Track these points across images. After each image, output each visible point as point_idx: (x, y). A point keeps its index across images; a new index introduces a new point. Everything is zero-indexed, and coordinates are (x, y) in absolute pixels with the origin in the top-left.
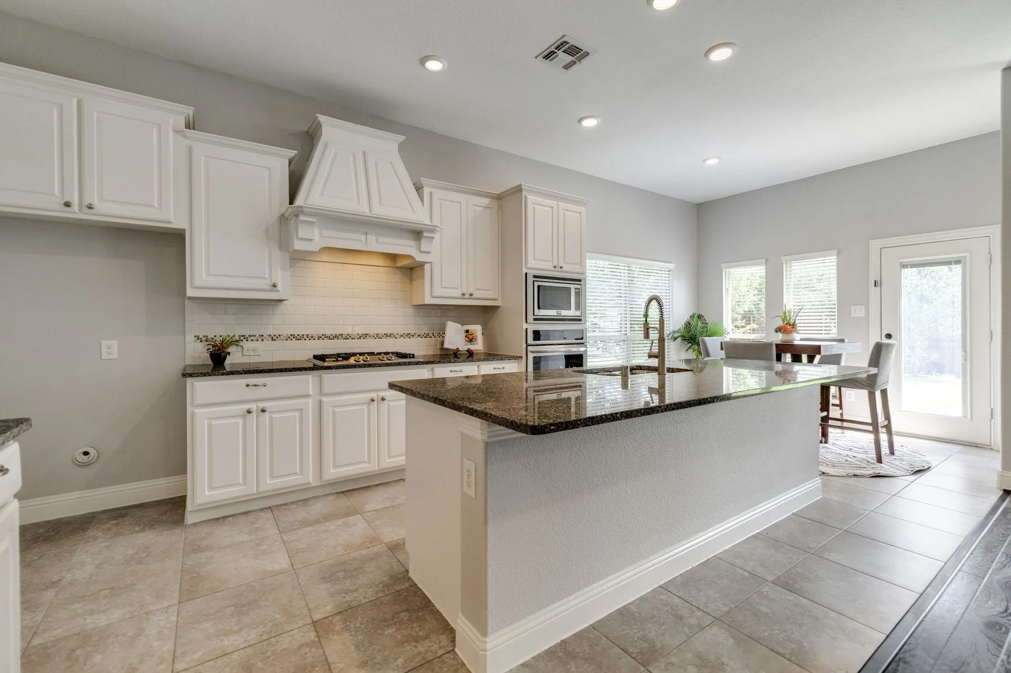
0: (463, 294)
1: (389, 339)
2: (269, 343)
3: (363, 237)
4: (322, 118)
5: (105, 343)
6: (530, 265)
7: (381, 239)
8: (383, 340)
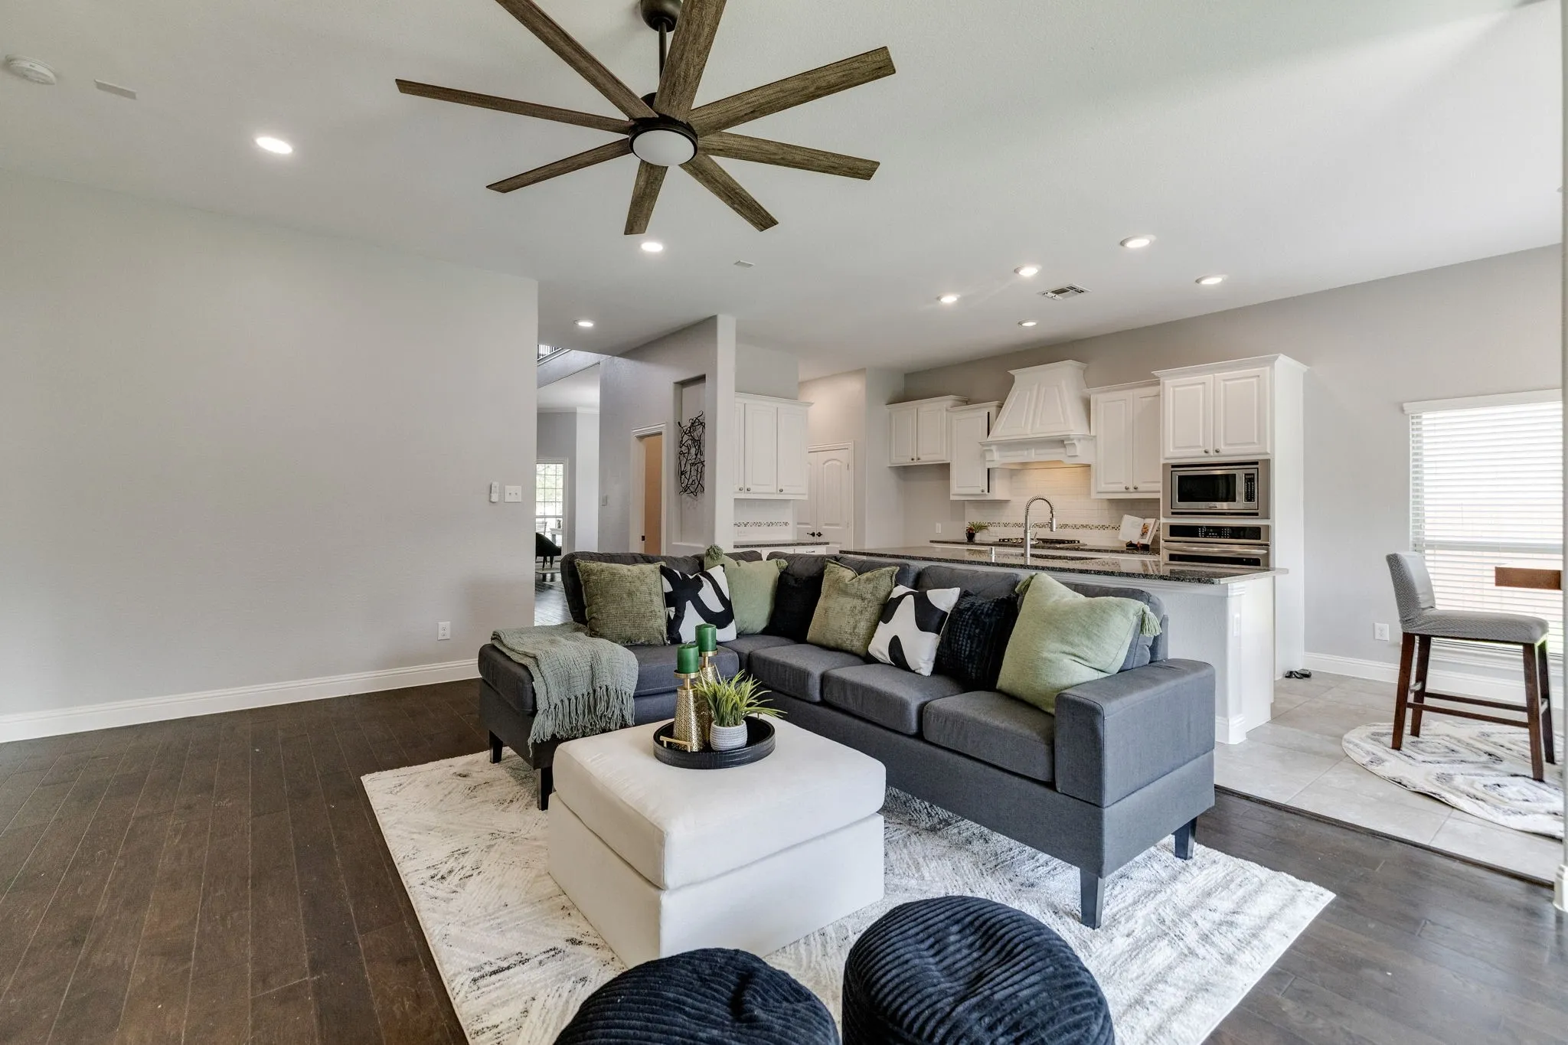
0: (1127, 488)
1: (1085, 530)
2: (1003, 528)
3: (1026, 453)
4: (1012, 372)
5: (937, 524)
6: (1167, 455)
7: (1039, 451)
8: (1080, 530)
